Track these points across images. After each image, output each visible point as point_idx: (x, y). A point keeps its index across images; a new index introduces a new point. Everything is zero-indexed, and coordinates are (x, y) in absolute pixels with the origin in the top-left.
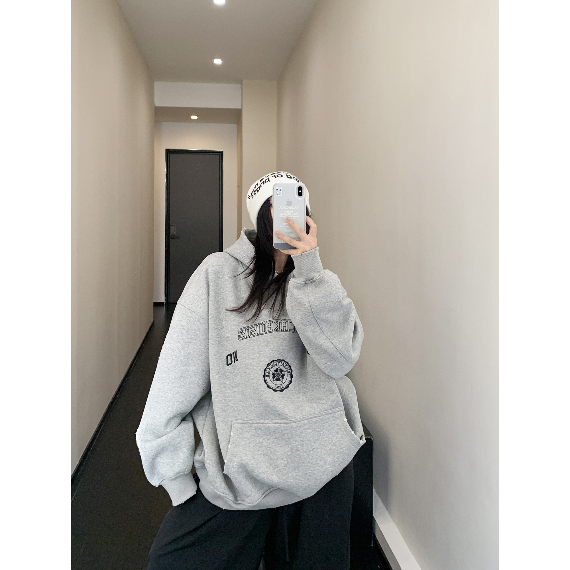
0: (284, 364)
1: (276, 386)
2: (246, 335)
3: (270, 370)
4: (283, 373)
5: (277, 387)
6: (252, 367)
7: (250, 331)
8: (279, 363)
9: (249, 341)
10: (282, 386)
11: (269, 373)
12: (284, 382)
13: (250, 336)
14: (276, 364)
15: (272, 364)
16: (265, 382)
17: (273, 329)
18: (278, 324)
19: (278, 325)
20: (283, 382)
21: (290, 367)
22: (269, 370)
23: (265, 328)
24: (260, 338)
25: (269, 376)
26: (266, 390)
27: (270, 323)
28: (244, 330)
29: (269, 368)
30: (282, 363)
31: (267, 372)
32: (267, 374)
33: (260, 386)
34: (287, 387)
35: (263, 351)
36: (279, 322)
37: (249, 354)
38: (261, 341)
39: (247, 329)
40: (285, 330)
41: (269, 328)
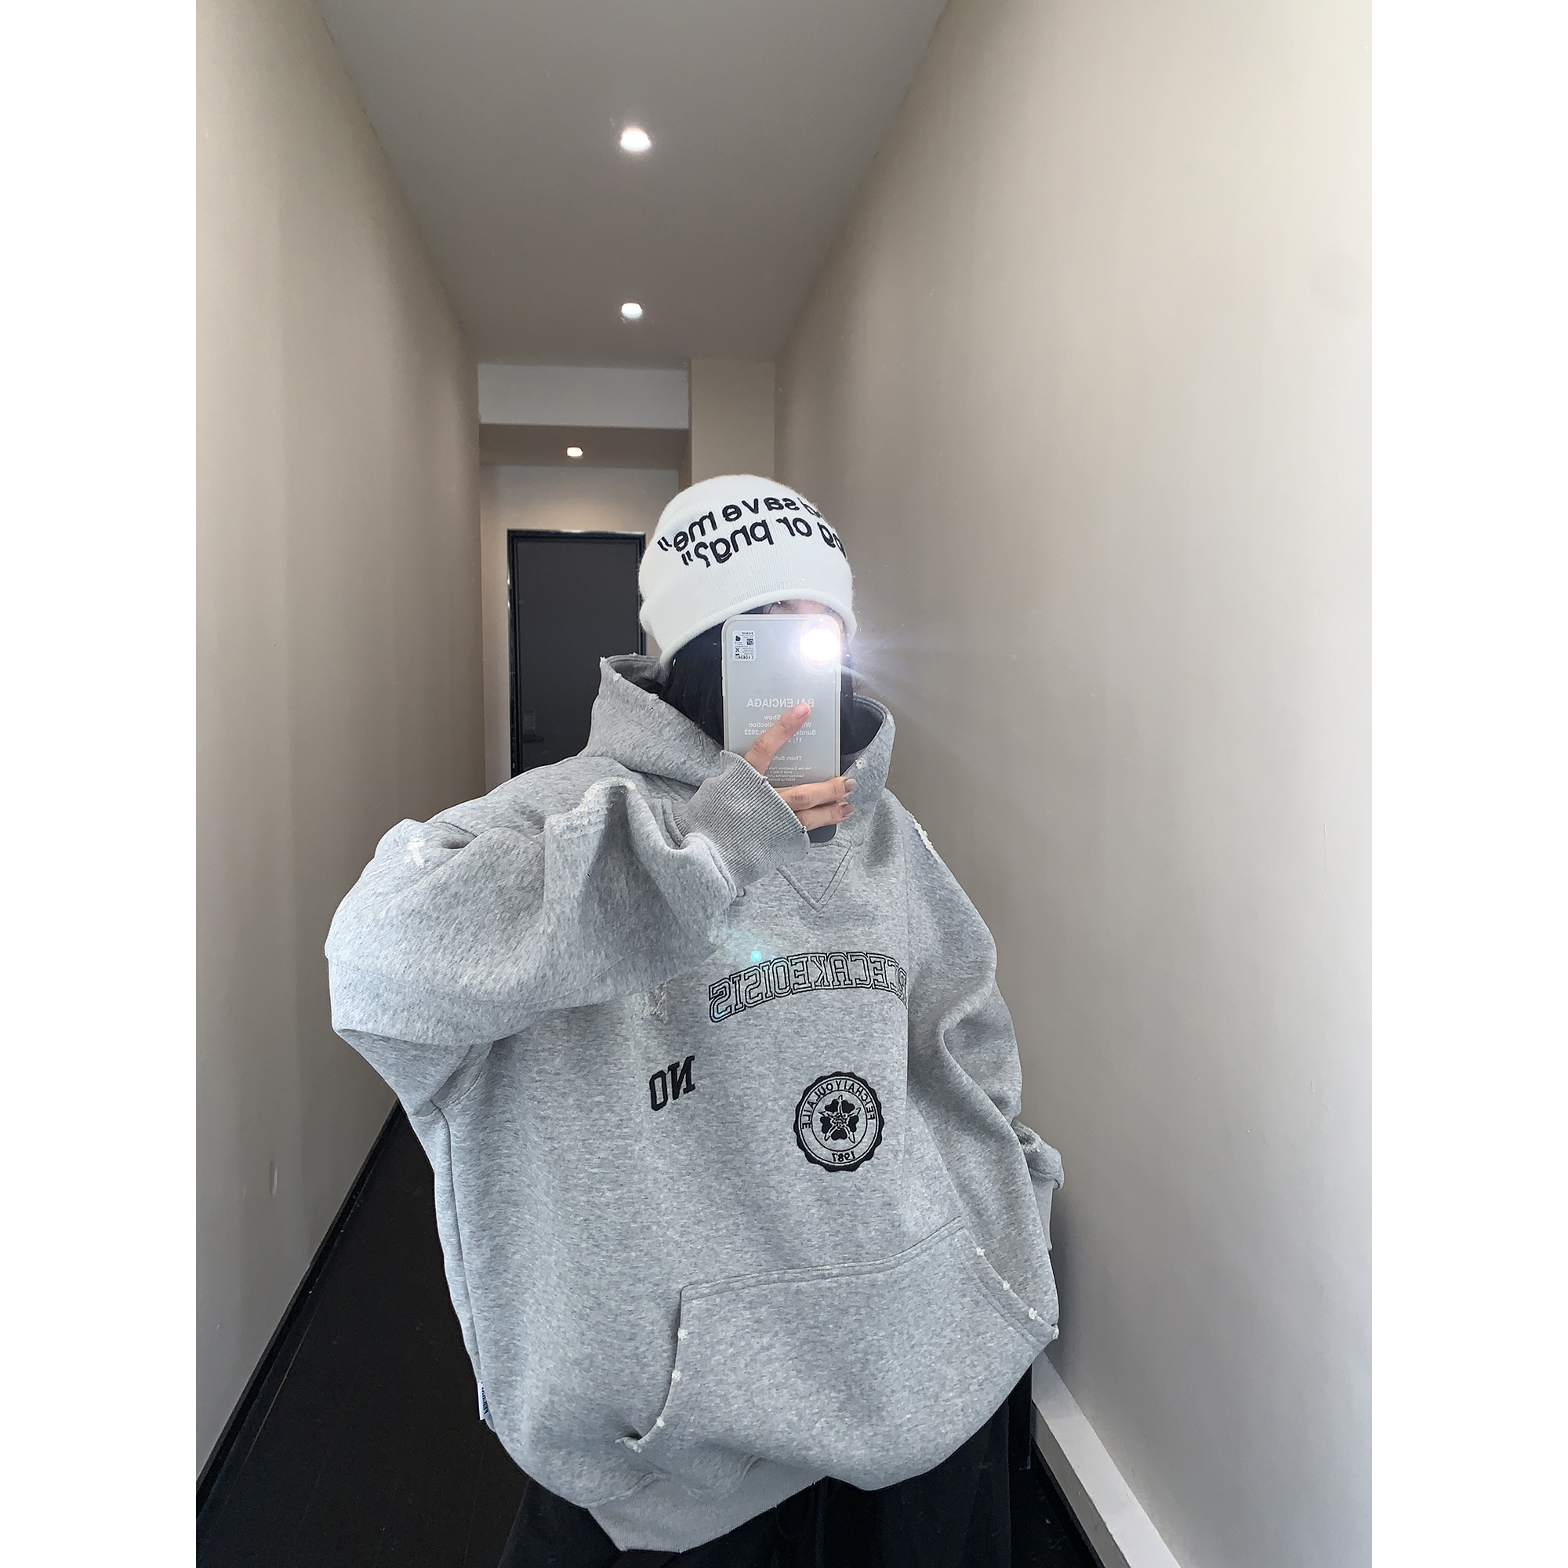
0: (853, 1084)
1: (833, 1155)
2: (732, 1000)
3: (814, 1106)
4: (854, 1112)
5: (837, 1157)
6: (760, 1103)
7: (743, 988)
8: (838, 1085)
9: (745, 1020)
10: (852, 1153)
11: (809, 1116)
12: (858, 1139)
13: (745, 1003)
14: (829, 1087)
15: (818, 1089)
16: (800, 1144)
17: (812, 979)
18: (821, 965)
19: (823, 968)
20: (854, 1142)
21: (873, 1092)
22: (812, 1106)
23: (787, 978)
24: (777, 1008)
25: (810, 1125)
26: (803, 1169)
27: (802, 962)
28: (725, 987)
29: (809, 1103)
30: (850, 1083)
31: (804, 1113)
32: (805, 1119)
33: (787, 1159)
34: (869, 1156)
35: (790, 1050)
36: (822, 959)
37: (750, 1062)
38: (781, 1020)
39: (734, 982)
40: (842, 983)
41: (798, 977)
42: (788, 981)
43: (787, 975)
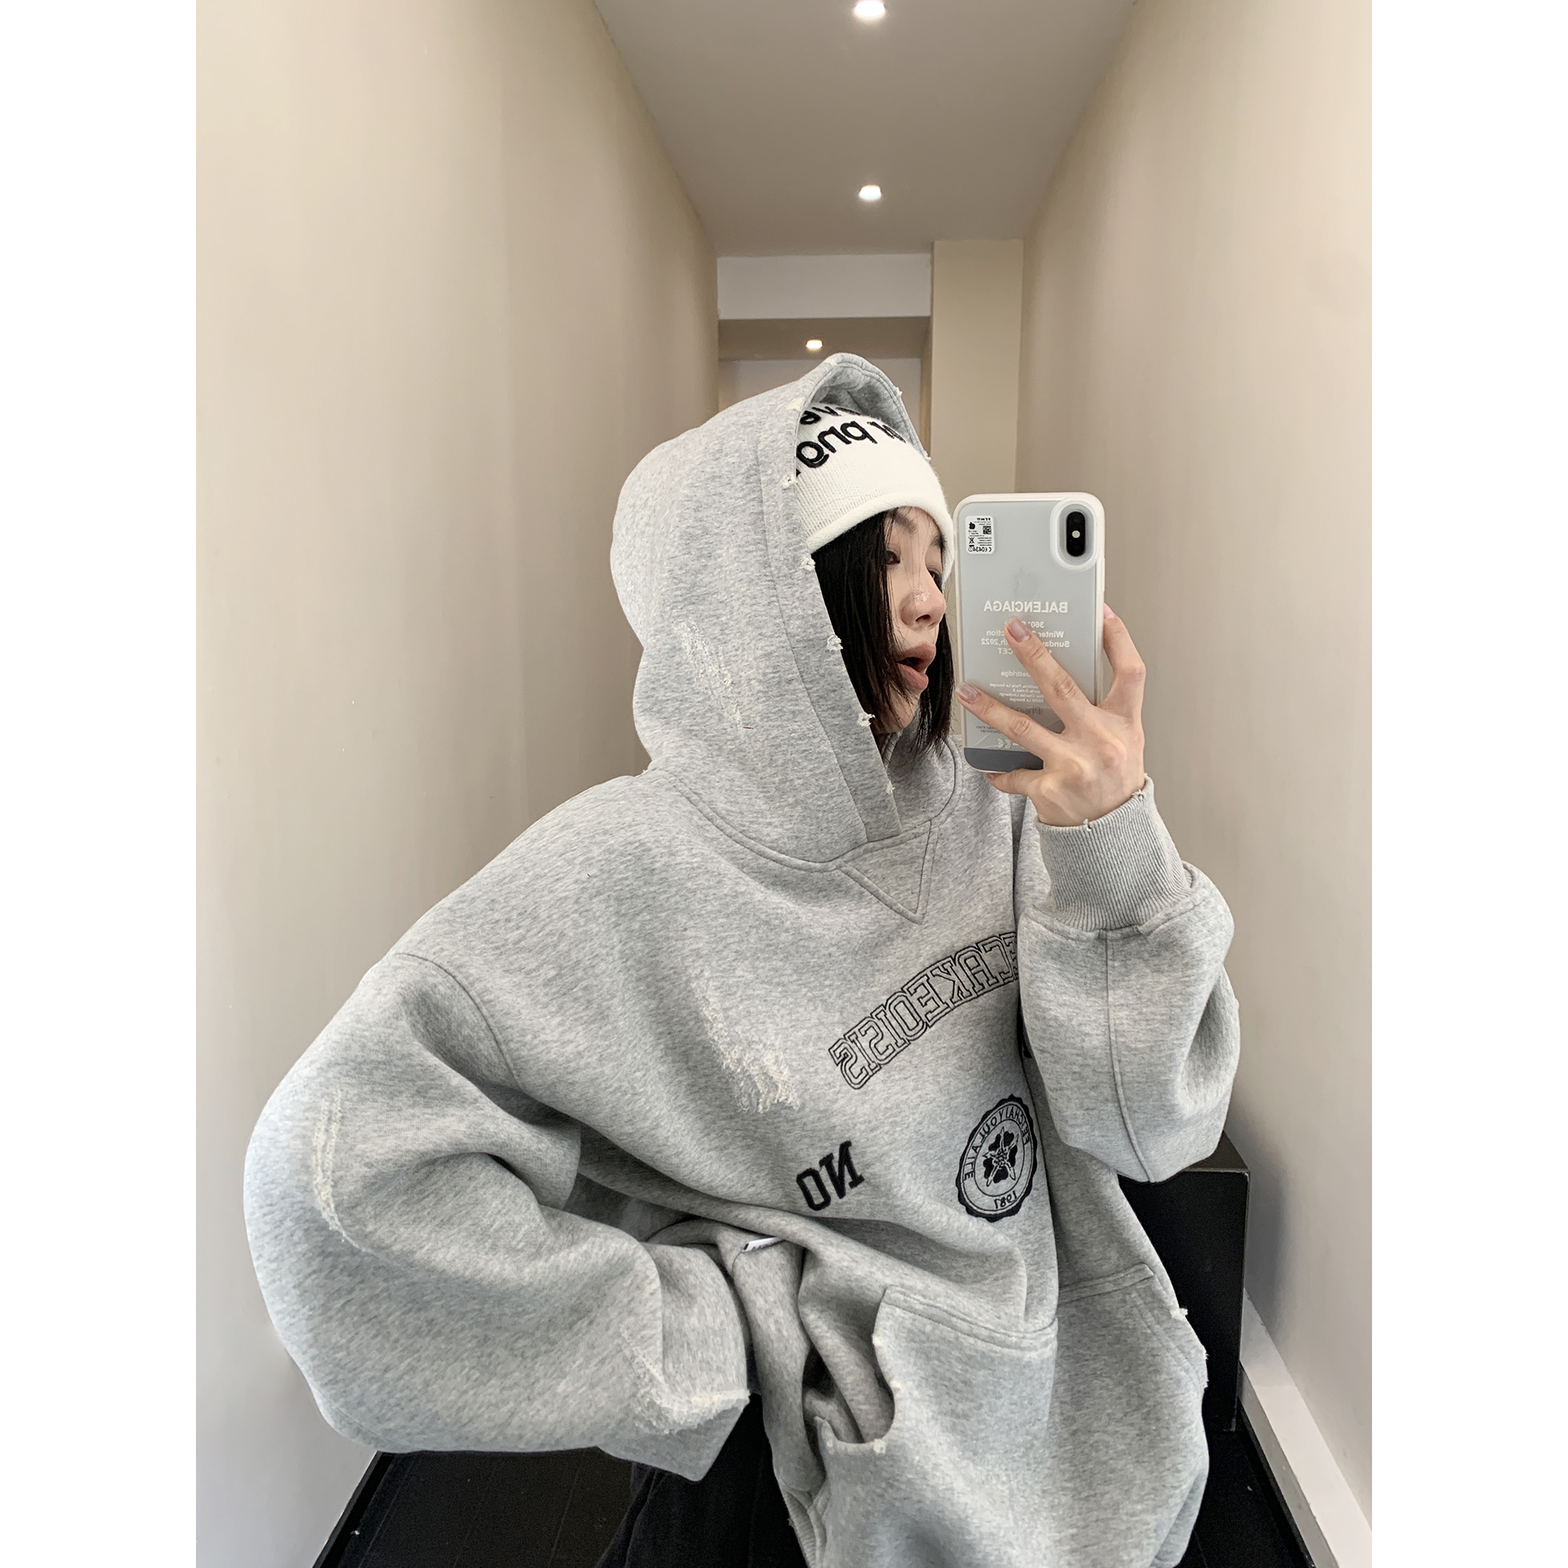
0: (1013, 1109)
1: (995, 1201)
3: (978, 1149)
4: (1014, 1142)
5: (999, 1203)
7: (865, 1045)
8: (1001, 1116)
9: (889, 1077)
10: (1013, 1192)
11: (972, 1164)
12: (1018, 1174)
14: (994, 1121)
15: (983, 1128)
16: (962, 1199)
17: (945, 997)
18: (949, 973)
19: (953, 977)
20: (1015, 1179)
23: (914, 1012)
24: (919, 1051)
25: (972, 1173)
27: (923, 984)
28: (846, 1048)
29: (973, 1148)
30: (1010, 1108)
31: (968, 1162)
32: (968, 1169)
34: (1028, 1189)
36: (947, 966)
37: (920, 1123)
40: (986, 985)
41: (926, 1004)
42: (916, 1016)
43: (912, 1010)
